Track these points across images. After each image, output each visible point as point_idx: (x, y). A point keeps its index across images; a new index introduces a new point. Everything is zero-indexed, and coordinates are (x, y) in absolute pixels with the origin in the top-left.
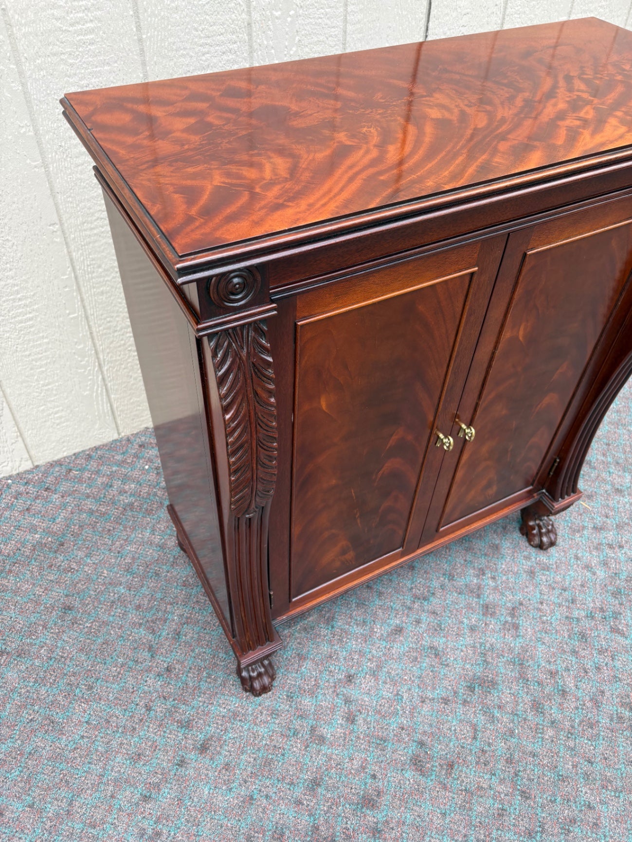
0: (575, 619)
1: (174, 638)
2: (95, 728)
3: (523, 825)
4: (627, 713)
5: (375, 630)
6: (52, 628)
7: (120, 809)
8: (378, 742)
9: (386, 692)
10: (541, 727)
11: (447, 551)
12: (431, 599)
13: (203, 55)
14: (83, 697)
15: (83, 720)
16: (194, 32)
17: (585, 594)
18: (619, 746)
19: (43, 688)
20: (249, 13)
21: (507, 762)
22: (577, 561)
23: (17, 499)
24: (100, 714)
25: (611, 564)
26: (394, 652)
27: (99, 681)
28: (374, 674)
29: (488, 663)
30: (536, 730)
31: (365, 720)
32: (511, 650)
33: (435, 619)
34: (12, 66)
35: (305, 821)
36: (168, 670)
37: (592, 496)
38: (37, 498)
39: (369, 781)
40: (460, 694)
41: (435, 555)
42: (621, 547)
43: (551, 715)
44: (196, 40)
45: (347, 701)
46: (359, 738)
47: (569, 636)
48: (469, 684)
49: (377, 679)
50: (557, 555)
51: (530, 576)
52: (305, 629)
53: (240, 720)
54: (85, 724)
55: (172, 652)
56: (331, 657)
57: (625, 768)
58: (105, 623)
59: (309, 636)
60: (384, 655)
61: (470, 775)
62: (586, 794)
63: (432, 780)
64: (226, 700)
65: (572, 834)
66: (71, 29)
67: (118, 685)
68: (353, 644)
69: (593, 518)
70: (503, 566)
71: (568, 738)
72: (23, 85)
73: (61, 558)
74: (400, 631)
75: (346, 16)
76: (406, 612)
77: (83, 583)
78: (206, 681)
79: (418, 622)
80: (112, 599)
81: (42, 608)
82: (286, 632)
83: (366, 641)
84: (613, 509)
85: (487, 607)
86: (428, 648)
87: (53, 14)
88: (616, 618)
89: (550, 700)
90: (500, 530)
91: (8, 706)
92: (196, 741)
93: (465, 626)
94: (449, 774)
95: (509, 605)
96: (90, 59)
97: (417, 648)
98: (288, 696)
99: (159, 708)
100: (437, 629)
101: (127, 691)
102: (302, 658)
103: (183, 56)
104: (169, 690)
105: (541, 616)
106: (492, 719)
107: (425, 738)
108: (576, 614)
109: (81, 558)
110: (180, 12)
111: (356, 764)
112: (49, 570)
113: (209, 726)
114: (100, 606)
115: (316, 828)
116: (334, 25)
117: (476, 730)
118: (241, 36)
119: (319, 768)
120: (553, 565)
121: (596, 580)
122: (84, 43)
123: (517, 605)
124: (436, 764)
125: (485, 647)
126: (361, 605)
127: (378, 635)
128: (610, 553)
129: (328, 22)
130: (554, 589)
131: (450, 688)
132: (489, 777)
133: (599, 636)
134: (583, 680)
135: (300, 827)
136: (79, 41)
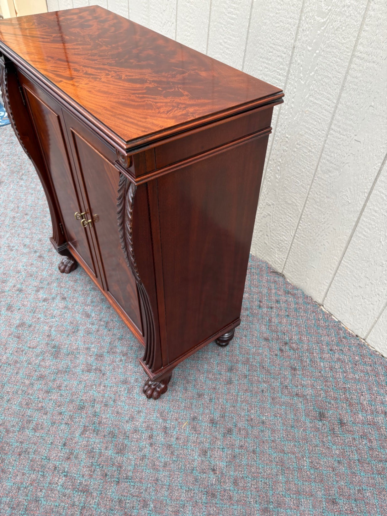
0: (93, 404)
4: (32, 426)
5: (89, 307)
7: (23, 240)
8: (34, 310)
9: (56, 312)
12: (106, 330)
13: (270, 52)
16: (269, 39)
17: (112, 414)
18: (14, 418)
21: (16, 361)
22: (136, 411)
25: (136, 435)
26: (76, 315)
28: (65, 307)
29: (68, 355)
30: (29, 375)
31: (44, 305)
33: (94, 332)
34: (208, 21)
35: (7, 289)
37: (195, 431)
39: (18, 308)
40: (52, 342)
42: (151, 445)
43: (36, 384)
44: (269, 43)
46: (37, 303)
48: (57, 346)
49: (63, 308)
50: (140, 399)
51: (123, 381)
53: (49, 265)
56: (75, 291)
59: (86, 282)
60: (75, 311)
61: (13, 345)
63: (14, 330)
66: (228, 15)
68: (81, 299)
69: (175, 428)
71: (23, 391)
72: (208, 30)
74: (88, 317)
76: (99, 319)
79: (93, 324)
83: (83, 303)
84: (185, 444)
85: (101, 356)
86: (77, 328)
87: (224, 6)
88: (94, 431)
89: (45, 385)
92: (43, 254)
93: (90, 345)
94: (15, 336)
95: (103, 368)
96: (230, 31)
97: (78, 324)
98: (58, 278)
100: (88, 333)
102: (76, 281)
103: (261, 48)
105: (96, 385)
106: (37, 356)
107: (33, 327)
108: (97, 406)
111: (26, 303)
113: (48, 257)
116: (339, 71)
117: (33, 348)
118: (288, 51)
119: (26, 291)
120: (132, 396)
121: (122, 422)
122: (230, 23)
123: (103, 372)
124: (20, 332)
125: (77, 354)
126: (102, 300)
127: (86, 308)
128: (146, 435)
129: (337, 67)
130: (114, 394)
131: (56, 338)
132: (11, 353)
133: (81, 417)
134: (54, 404)
135: (5, 288)
136: (228, 21)
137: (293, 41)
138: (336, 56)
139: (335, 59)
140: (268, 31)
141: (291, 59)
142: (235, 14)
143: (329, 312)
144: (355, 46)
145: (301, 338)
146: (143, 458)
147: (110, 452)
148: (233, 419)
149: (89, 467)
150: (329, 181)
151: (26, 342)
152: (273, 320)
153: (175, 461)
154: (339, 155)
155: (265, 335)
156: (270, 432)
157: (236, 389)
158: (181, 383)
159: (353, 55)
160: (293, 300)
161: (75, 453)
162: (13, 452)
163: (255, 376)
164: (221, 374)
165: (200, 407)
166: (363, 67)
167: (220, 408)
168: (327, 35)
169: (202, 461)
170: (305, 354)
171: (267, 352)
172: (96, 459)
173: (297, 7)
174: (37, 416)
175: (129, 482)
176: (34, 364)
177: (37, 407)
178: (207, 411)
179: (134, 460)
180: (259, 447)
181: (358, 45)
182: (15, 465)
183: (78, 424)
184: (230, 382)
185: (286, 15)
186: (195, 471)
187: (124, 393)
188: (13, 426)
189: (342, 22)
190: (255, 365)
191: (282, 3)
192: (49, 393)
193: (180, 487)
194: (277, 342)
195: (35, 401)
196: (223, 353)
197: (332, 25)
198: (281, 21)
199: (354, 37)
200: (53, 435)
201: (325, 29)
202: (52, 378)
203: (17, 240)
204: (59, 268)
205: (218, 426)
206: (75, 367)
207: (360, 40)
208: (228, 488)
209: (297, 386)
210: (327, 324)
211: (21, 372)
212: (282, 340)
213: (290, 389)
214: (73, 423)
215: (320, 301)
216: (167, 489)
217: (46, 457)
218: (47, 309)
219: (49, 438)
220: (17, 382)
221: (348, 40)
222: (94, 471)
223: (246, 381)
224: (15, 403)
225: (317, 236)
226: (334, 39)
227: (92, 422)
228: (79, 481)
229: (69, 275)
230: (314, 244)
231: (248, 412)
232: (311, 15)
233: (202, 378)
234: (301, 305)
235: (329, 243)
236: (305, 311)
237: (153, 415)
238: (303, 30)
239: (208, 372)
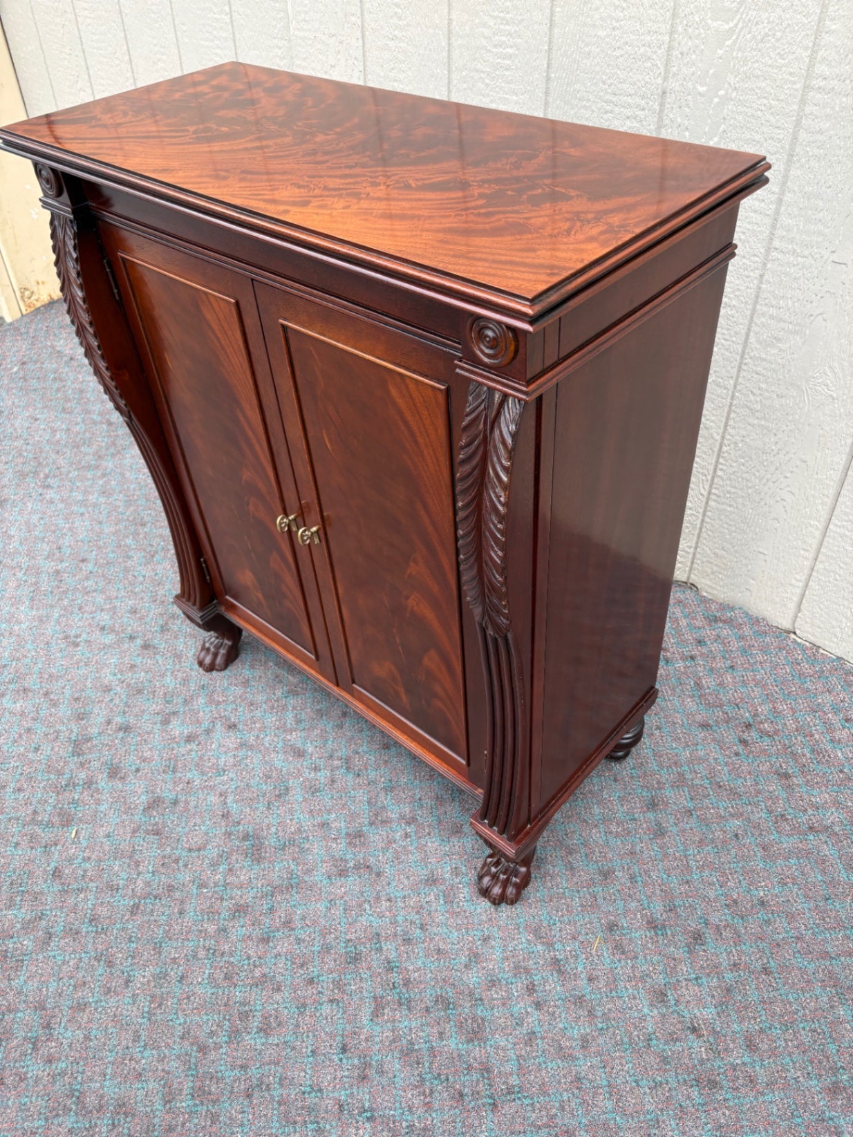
0: (378, 945)
3: (104, 912)
4: (256, 1024)
5: (294, 733)
7: (93, 618)
8: (172, 766)
9: (225, 761)
10: (216, 918)
12: (351, 775)
16: (601, 85)
17: (427, 957)
18: (207, 1015)
20: (665, 79)
21: (169, 886)
22: (479, 939)
25: (496, 992)
26: (272, 756)
28: (242, 745)
29: (283, 849)
30: (211, 912)
31: (191, 750)
33: (325, 785)
35: (94, 731)
37: (623, 953)
39: (133, 768)
40: (237, 828)
41: (414, 765)
42: (538, 1006)
43: (234, 927)
44: (602, 94)
46: (173, 750)
47: (349, 940)
48: (251, 834)
49: (237, 749)
50: (479, 911)
51: (427, 880)
52: (277, 677)
53: (174, 661)
56: (252, 705)
57: (180, 1024)
59: (271, 681)
60: (268, 749)
61: (150, 852)
62: (142, 977)
63: (140, 819)
65: (97, 965)
66: (494, 50)
68: (271, 720)
69: (576, 957)
70: (430, 845)
71: (208, 950)
74: (299, 755)
76: (325, 755)
79: (316, 769)
82: (271, 664)
83: (278, 729)
84: (612, 988)
85: (360, 836)
86: (285, 786)
87: (483, 33)
88: (400, 1004)
89: (253, 925)
92: (152, 640)
93: (326, 817)
94: (149, 832)
95: (372, 860)
97: (282, 775)
98: (203, 685)
100: (313, 790)
102: (246, 683)
103: (585, 107)
105: (369, 901)
106: (214, 865)
107: (182, 804)
108: (388, 946)
110: (591, 59)
111: (148, 754)
113: (165, 643)
115: (90, 740)
116: (779, 124)
117: (199, 850)
118: (651, 103)
119: (140, 728)
120: (458, 907)
121: (457, 970)
122: (501, 67)
123: (376, 870)
124: (157, 820)
125: (303, 843)
126: (320, 713)
127: (289, 737)
128: (518, 988)
129: (771, 118)
130: (418, 913)
131: (242, 817)
132: (151, 871)
133: (361, 979)
134: (289, 963)
135: (89, 729)
136: (497, 64)
137: (659, 81)
138: (766, 95)
139: (766, 102)
140: (597, 69)
141: (660, 119)
142: (511, 47)
143: (810, 643)
144: (810, 67)
145: (775, 708)
146: (531, 1036)
147: (454, 1043)
148: (695, 909)
149: (416, 1087)
150: (780, 361)
151: (179, 839)
152: (704, 682)
153: (602, 1029)
154: (799, 300)
155: (699, 718)
156: (784, 920)
157: (679, 845)
158: (556, 857)
159: (807, 87)
160: (730, 632)
161: (374, 1063)
162: (232, 1092)
163: (708, 807)
164: (635, 820)
165: (615, 900)
166: (832, 108)
167: (658, 892)
168: (740, 55)
169: (663, 1016)
170: (796, 739)
171: (715, 753)
172: (427, 1065)
173: (662, 8)
174: (258, 998)
175: (519, 1098)
176: (212, 885)
177: (252, 977)
178: (634, 905)
179: (513, 1049)
180: (773, 958)
181: (817, 65)
182: (246, 1122)
183: (358, 996)
184: (660, 832)
185: (638, 28)
186: (654, 1042)
187: (439, 906)
188: (212, 1034)
189: (773, 22)
190: (701, 785)
192: (268, 942)
193: (634, 1084)
194: (728, 727)
195: (242, 966)
196: (624, 773)
197: (749, 33)
198: (627, 43)
199: (806, 48)
200: (310, 1034)
201: (735, 41)
202: (265, 907)
203: (80, 620)
204: (201, 664)
205: (669, 933)
206: (309, 872)
207: (820, 53)
208: (739, 1061)
209: (806, 810)
210: (817, 669)
211: (189, 907)
212: (737, 721)
213: (792, 819)
214: (346, 997)
215: (785, 623)
216: (607, 1095)
217: (310, 1086)
218: (201, 758)
219: (303, 1041)
220: (188, 933)
221: (791, 57)
222: (432, 1092)
223: (693, 822)
224: (200, 980)
225: (764, 485)
226: (757, 61)
227: (388, 985)
228: (404, 1124)
229: (227, 672)
230: (759, 502)
231: (721, 887)
232: (697, 19)
233: (597, 836)
234: (751, 639)
235: (793, 494)
236: (764, 650)
237: (517, 939)
238: (682, 53)
239: (606, 820)
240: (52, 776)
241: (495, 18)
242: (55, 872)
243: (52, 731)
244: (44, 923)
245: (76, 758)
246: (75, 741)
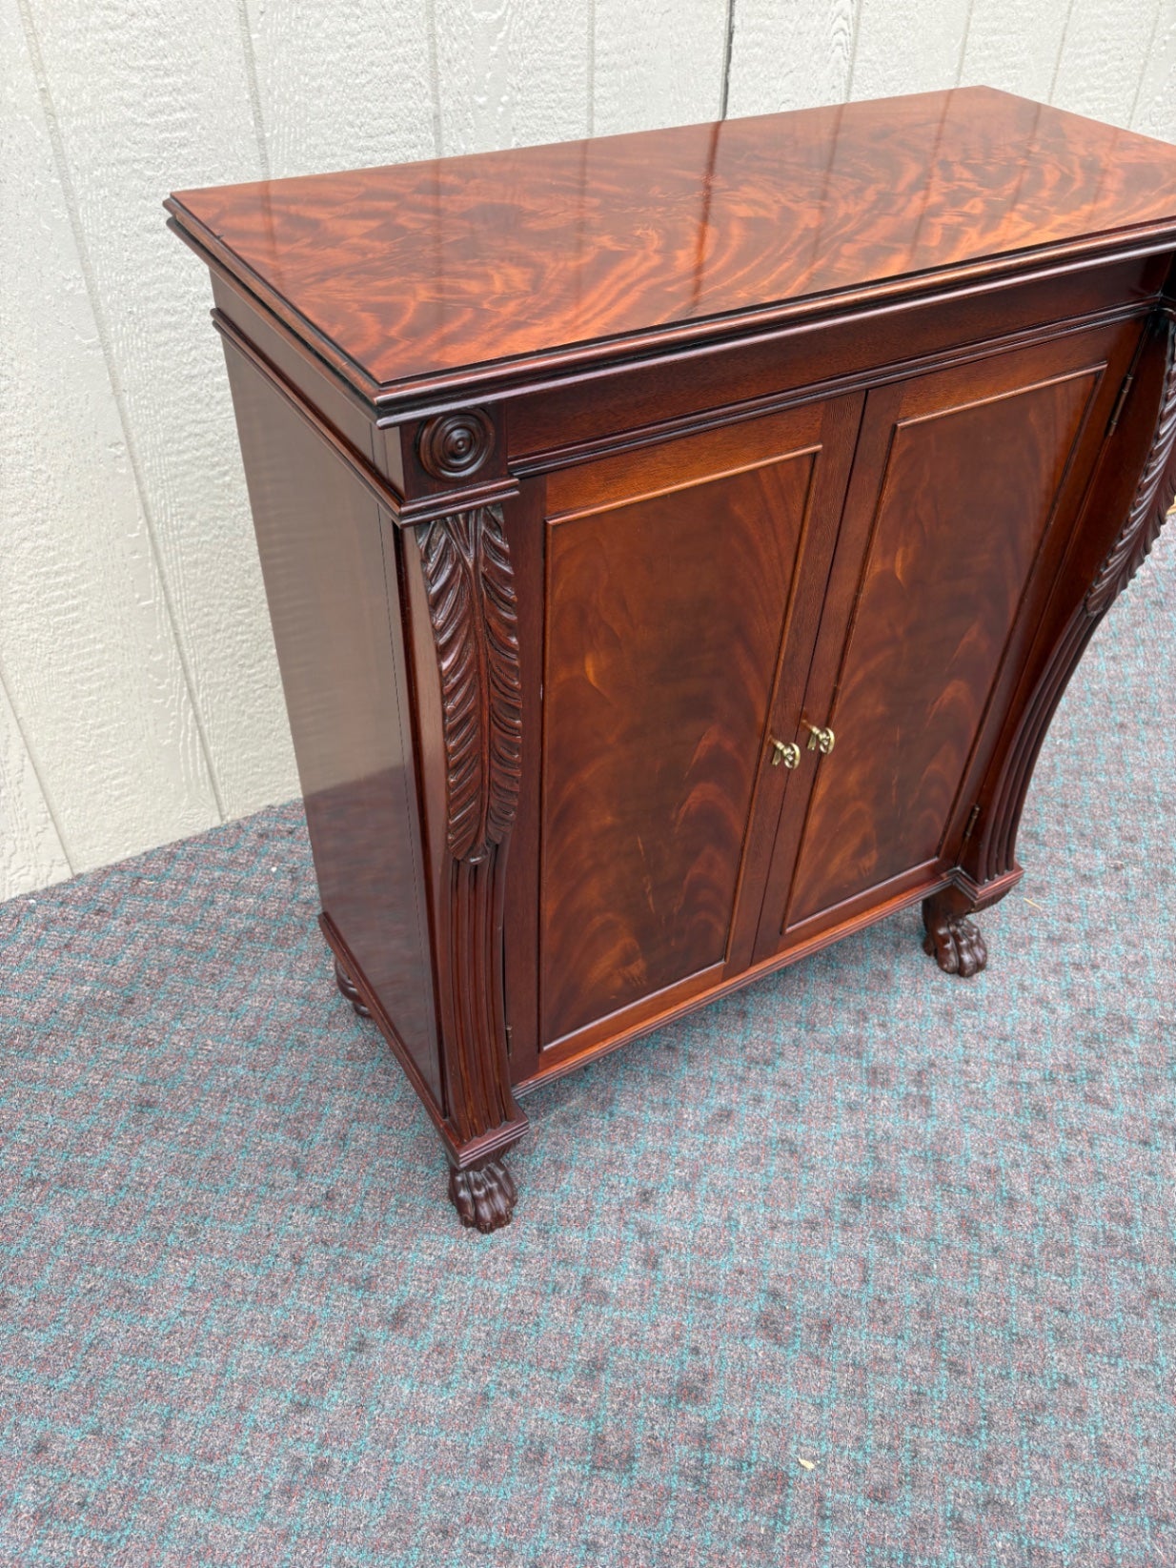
0: (1024, 1085)
1: (335, 1145)
2: (206, 1296)
3: (956, 1417)
4: (1121, 1230)
5: (686, 1116)
6: (120, 1138)
7: (256, 1427)
8: (700, 1295)
9: (711, 1215)
10: (976, 1258)
11: (802, 984)
12: (778, 1062)
14: (180, 1248)
15: (182, 1285)
16: (347, 129)
17: (1040, 1044)
18: (1111, 1284)
19: (109, 1236)
20: (436, 99)
21: (922, 1317)
22: (1023, 993)
23: (47, 930)
24: (213, 1274)
25: (1080, 995)
26: (719, 1150)
27: (208, 1220)
28: (687, 1187)
29: (881, 1161)
30: (968, 1263)
31: (675, 1261)
32: (919, 1139)
33: (787, 1093)
34: (54, 181)
35: (580, 1427)
36: (329, 1197)
37: (1043, 889)
38: (82, 926)
39: (688, 1358)
40: (837, 1213)
42: (1095, 967)
43: (992, 1237)
44: (352, 141)
45: (644, 1233)
46: (666, 1291)
47: (1016, 1113)
48: (850, 1196)
49: (692, 1196)
50: (989, 985)
51: (946, 1020)
52: (564, 1120)
53: (458, 1273)
54: (187, 1292)
55: (334, 1167)
56: (611, 1163)
57: (1124, 1319)
58: (214, 1127)
59: (571, 1131)
60: (703, 1156)
61: (861, 1341)
62: (1059, 1362)
63: (795, 1351)
64: (432, 1241)
65: (1040, 1427)
66: (150, 121)
67: (242, 1225)
68: (648, 1141)
69: (1046, 924)
70: (899, 1006)
71: (1023, 1273)
72: (71, 211)
73: (131, 1023)
74: (728, 1116)
75: (591, 104)
76: (736, 1085)
77: (171, 1062)
78: (396, 1212)
79: (758, 1100)
80: (224, 1086)
81: (101, 1105)
83: (670, 1135)
84: (1078, 908)
85: (875, 1072)
86: (778, 1142)
87: (122, 98)
88: (1093, 1080)
89: (989, 1214)
90: (889, 948)
91: (48, 1269)
92: (384, 1309)
93: (838, 1103)
94: (823, 1340)
95: (912, 1067)
96: (181, 171)
97: (758, 1143)
98: (539, 1230)
99: (316, 1260)
100: (793, 1110)
101: (258, 1235)
102: (560, 1166)
104: (332, 1230)
105: (967, 1082)
106: (893, 1249)
107: (779, 1286)
108: (1025, 1076)
109: (164, 1023)
110: (325, 96)
111: (664, 1332)
112: (110, 1044)
113: (406, 1285)
114: (202, 1099)
115: (600, 1440)
117: (866, 1268)
118: (423, 134)
119: (599, 1343)
120: (982, 1001)
121: (1056, 1021)
122: (171, 145)
123: (926, 1067)
124: (801, 1326)
125: (874, 1136)
126: (658, 1077)
127: (690, 1124)
128: (1077, 977)
130: (986, 1039)
131: (819, 1203)
132: (893, 1341)
133: (1065, 1110)
134: (1043, 1181)
135: (572, 1440)
136: (163, 141)
137: (428, 103)
138: (552, 88)
139: (554, 96)
140: (338, 108)
142: (183, 109)
146: (1125, 981)
147: (1134, 1044)
151: (843, 1296)
153: (1118, 928)
159: (592, 68)
166: (618, 85)
168: (516, 48)
169: (1103, 884)
172: (1158, 1072)
174: (1088, 1223)
176: (926, 1256)
177: (1061, 1225)
179: (1139, 998)
181: (596, 41)
183: (1085, 1117)
185: (384, 39)
186: (1129, 897)
187: (979, 1018)
188: (1134, 1280)
191: (358, 12)
192: (1014, 1200)
195: (1046, 1234)
197: (522, 18)
198: (372, 64)
199: (582, 24)
200: (1130, 1173)
201: (507, 34)
202: (965, 1196)
203: (248, 1460)
207: (597, 27)
208: (1145, 851)
211: (958, 1291)
214: (1086, 1129)
218: (696, 1249)
219: (1138, 1182)
220: (997, 1297)
221: (570, 38)
224: (1065, 1288)
226: (536, 51)
227: (1072, 1086)
232: (458, 13)
237: (1024, 962)
238: (449, 61)
240: (669, 1512)
241: (141, 69)
242: (876, 1499)
243: (554, 1518)
244: (969, 1516)
245: (636, 1466)
246: (593, 1467)
